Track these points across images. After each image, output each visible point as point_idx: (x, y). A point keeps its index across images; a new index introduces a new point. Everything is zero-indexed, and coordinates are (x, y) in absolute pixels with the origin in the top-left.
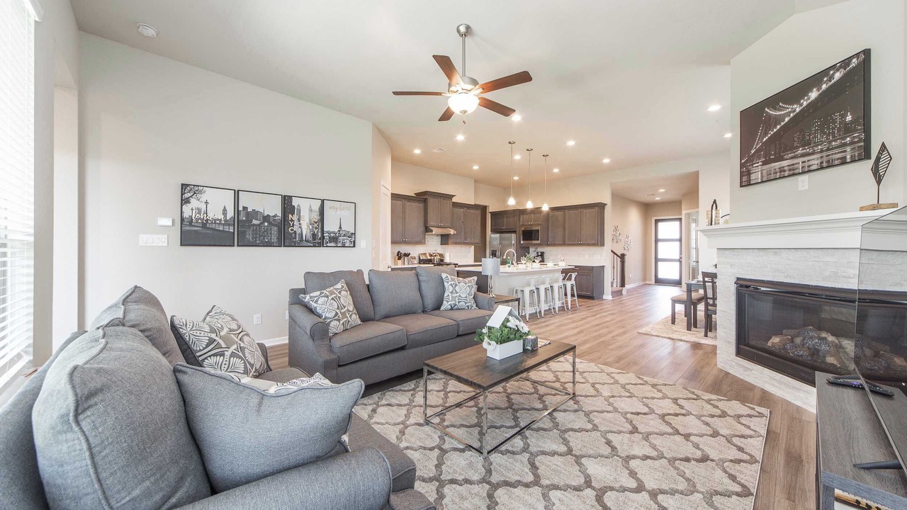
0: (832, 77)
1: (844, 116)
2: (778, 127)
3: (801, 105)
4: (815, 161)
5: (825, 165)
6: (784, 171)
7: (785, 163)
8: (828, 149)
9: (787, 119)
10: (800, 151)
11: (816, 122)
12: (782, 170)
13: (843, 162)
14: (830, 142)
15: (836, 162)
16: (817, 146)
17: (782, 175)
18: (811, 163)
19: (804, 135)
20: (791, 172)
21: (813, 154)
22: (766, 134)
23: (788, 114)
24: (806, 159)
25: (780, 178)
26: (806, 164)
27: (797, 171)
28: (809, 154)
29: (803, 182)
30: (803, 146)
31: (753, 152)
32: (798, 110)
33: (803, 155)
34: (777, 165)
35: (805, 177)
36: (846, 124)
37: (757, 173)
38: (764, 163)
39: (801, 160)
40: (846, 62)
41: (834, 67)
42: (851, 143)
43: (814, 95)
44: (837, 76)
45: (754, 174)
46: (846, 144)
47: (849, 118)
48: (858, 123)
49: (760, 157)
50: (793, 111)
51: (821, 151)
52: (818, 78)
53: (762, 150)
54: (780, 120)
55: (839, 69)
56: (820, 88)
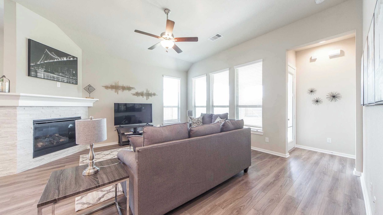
0: (70, 58)
1: (73, 71)
2: (52, 61)
3: (61, 59)
4: (66, 80)
5: (68, 82)
6: (55, 78)
7: (55, 76)
8: (69, 78)
9: (56, 60)
11: (66, 68)
13: (73, 84)
14: (70, 76)
15: (71, 83)
16: (66, 75)
17: (53, 79)
18: (64, 80)
19: (62, 70)
20: (58, 80)
21: (65, 77)
22: (46, 60)
25: (53, 80)
26: (63, 79)
27: (59, 80)
28: (64, 77)
29: (59, 84)
30: (62, 73)
31: (39, 63)
32: (60, 60)
33: (61, 76)
34: (52, 75)
36: (73, 74)
37: (42, 73)
38: (45, 71)
39: (61, 77)
40: (74, 57)
41: (71, 55)
42: (75, 79)
43: (65, 59)
44: (72, 59)
45: (39, 74)
46: (73, 79)
47: (74, 72)
48: (76, 75)
49: (43, 68)
50: (58, 59)
51: (67, 78)
52: (66, 55)
53: (44, 65)
54: (52, 58)
55: (72, 57)
56: (67, 59)
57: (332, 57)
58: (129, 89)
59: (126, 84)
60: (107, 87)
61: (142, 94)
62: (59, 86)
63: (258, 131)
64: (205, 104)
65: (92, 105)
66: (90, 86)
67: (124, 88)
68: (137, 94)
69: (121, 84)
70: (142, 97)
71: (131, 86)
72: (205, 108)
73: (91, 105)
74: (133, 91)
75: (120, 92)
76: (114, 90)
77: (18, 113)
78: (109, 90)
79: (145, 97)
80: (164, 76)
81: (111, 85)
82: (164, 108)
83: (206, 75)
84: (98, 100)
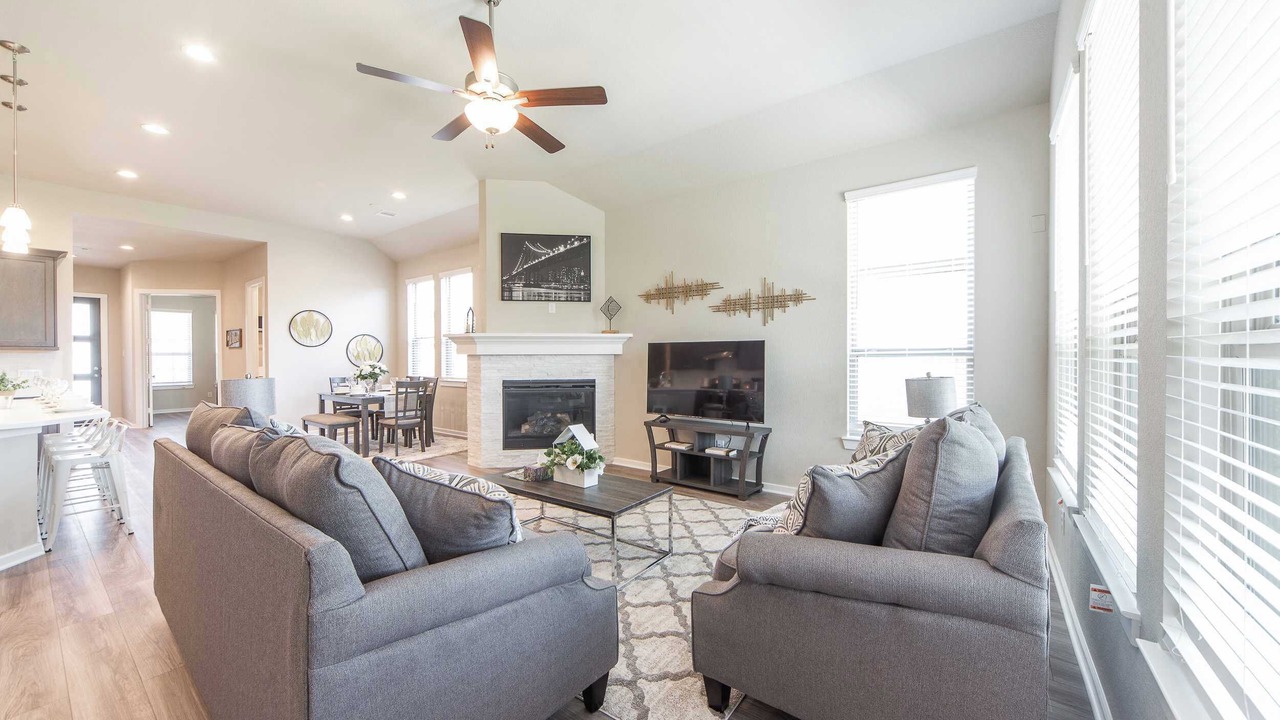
0: (572, 243)
1: (580, 271)
2: (537, 261)
3: (554, 252)
4: (563, 294)
7: (542, 290)
9: (543, 258)
10: (553, 285)
11: (563, 269)
12: (540, 295)
13: (580, 301)
14: (572, 285)
16: (564, 285)
17: (539, 298)
19: (556, 274)
22: (526, 263)
23: (545, 254)
24: (558, 291)
29: (552, 306)
30: (556, 282)
31: (514, 273)
32: (551, 254)
33: (555, 288)
34: (536, 290)
35: (554, 304)
36: (581, 277)
37: (519, 290)
38: (525, 286)
39: (554, 291)
40: (581, 238)
41: (574, 237)
42: (584, 290)
43: (562, 249)
44: (576, 244)
45: (514, 294)
46: (580, 289)
47: (582, 274)
48: (586, 280)
49: (521, 279)
50: (548, 254)
51: (567, 289)
52: (564, 239)
53: (523, 274)
54: (538, 256)
55: (576, 240)
56: (565, 247)
58: (702, 289)
60: (647, 298)
61: (744, 304)
62: (554, 312)
65: (619, 351)
66: (611, 300)
67: (687, 292)
68: (729, 306)
69: (678, 281)
70: (746, 314)
71: (707, 280)
73: (618, 349)
74: (715, 297)
75: (678, 304)
76: (663, 302)
77: (482, 366)
78: (654, 304)
79: (757, 315)
81: (657, 287)
84: (631, 335)
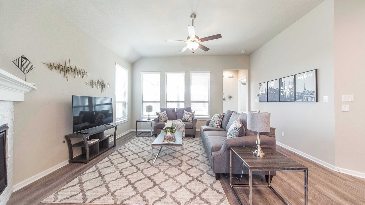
57: (230, 77)
58: (82, 74)
59: (79, 67)
60: (51, 67)
61: (97, 84)
63: (208, 118)
64: (159, 99)
66: (23, 58)
67: (76, 72)
68: (92, 83)
69: (73, 65)
70: (97, 88)
72: (159, 104)
74: (87, 79)
75: (71, 77)
76: (62, 73)
78: (55, 72)
79: (99, 89)
80: (117, 64)
81: (58, 63)
82: (116, 103)
83: (160, 72)
